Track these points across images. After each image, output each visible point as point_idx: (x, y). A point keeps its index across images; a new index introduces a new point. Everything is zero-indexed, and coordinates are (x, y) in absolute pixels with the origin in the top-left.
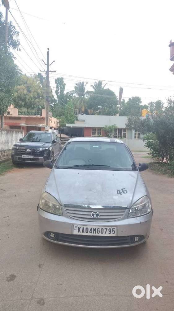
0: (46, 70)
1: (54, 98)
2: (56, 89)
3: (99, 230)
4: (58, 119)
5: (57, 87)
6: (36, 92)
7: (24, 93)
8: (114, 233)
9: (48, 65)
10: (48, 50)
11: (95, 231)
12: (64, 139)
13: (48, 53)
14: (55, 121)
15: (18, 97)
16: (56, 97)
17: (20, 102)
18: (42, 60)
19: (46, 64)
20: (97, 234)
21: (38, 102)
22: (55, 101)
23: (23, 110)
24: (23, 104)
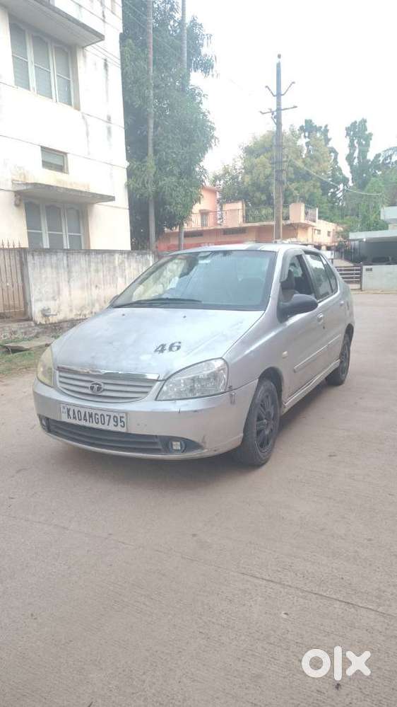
0: (274, 108)
1: (341, 174)
2: (347, 151)
3: (97, 416)
4: (338, 224)
5: (352, 146)
6: (292, 166)
7: (264, 174)
8: (123, 427)
9: (279, 95)
10: (277, 60)
11: (92, 417)
12: (345, 270)
13: (279, 66)
14: (331, 230)
15: (254, 184)
16: (347, 171)
17: (258, 194)
18: (267, 87)
19: (275, 93)
20: (94, 425)
21: (296, 189)
22: (345, 181)
23: (264, 212)
24: (264, 197)
